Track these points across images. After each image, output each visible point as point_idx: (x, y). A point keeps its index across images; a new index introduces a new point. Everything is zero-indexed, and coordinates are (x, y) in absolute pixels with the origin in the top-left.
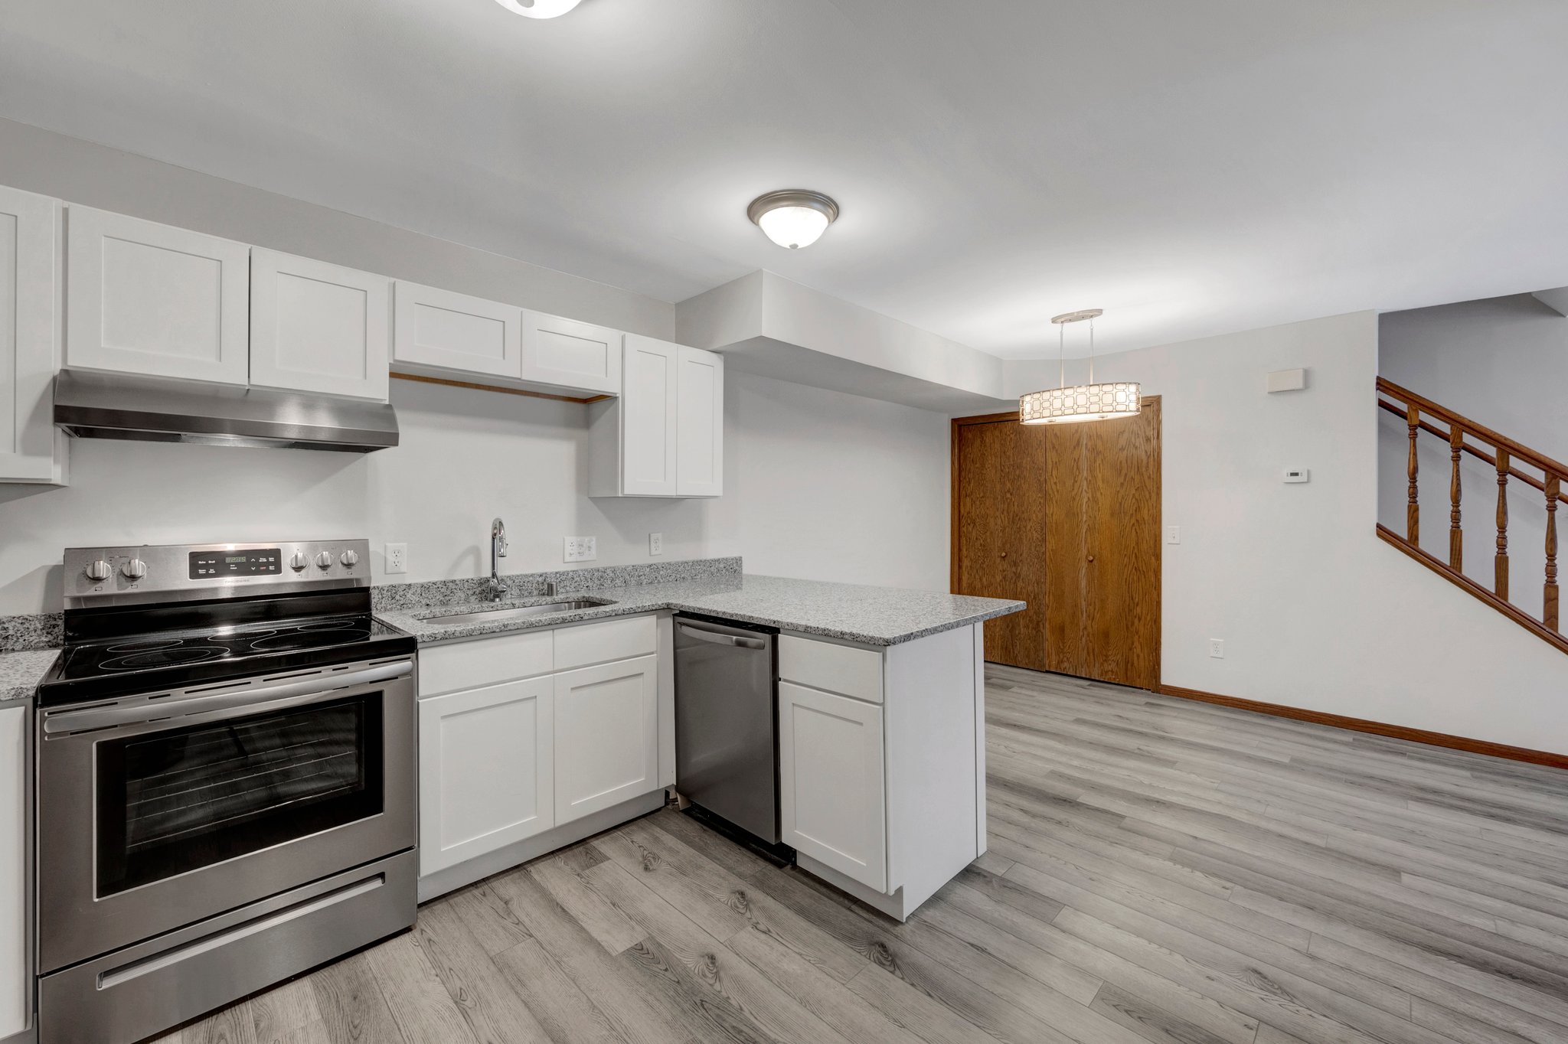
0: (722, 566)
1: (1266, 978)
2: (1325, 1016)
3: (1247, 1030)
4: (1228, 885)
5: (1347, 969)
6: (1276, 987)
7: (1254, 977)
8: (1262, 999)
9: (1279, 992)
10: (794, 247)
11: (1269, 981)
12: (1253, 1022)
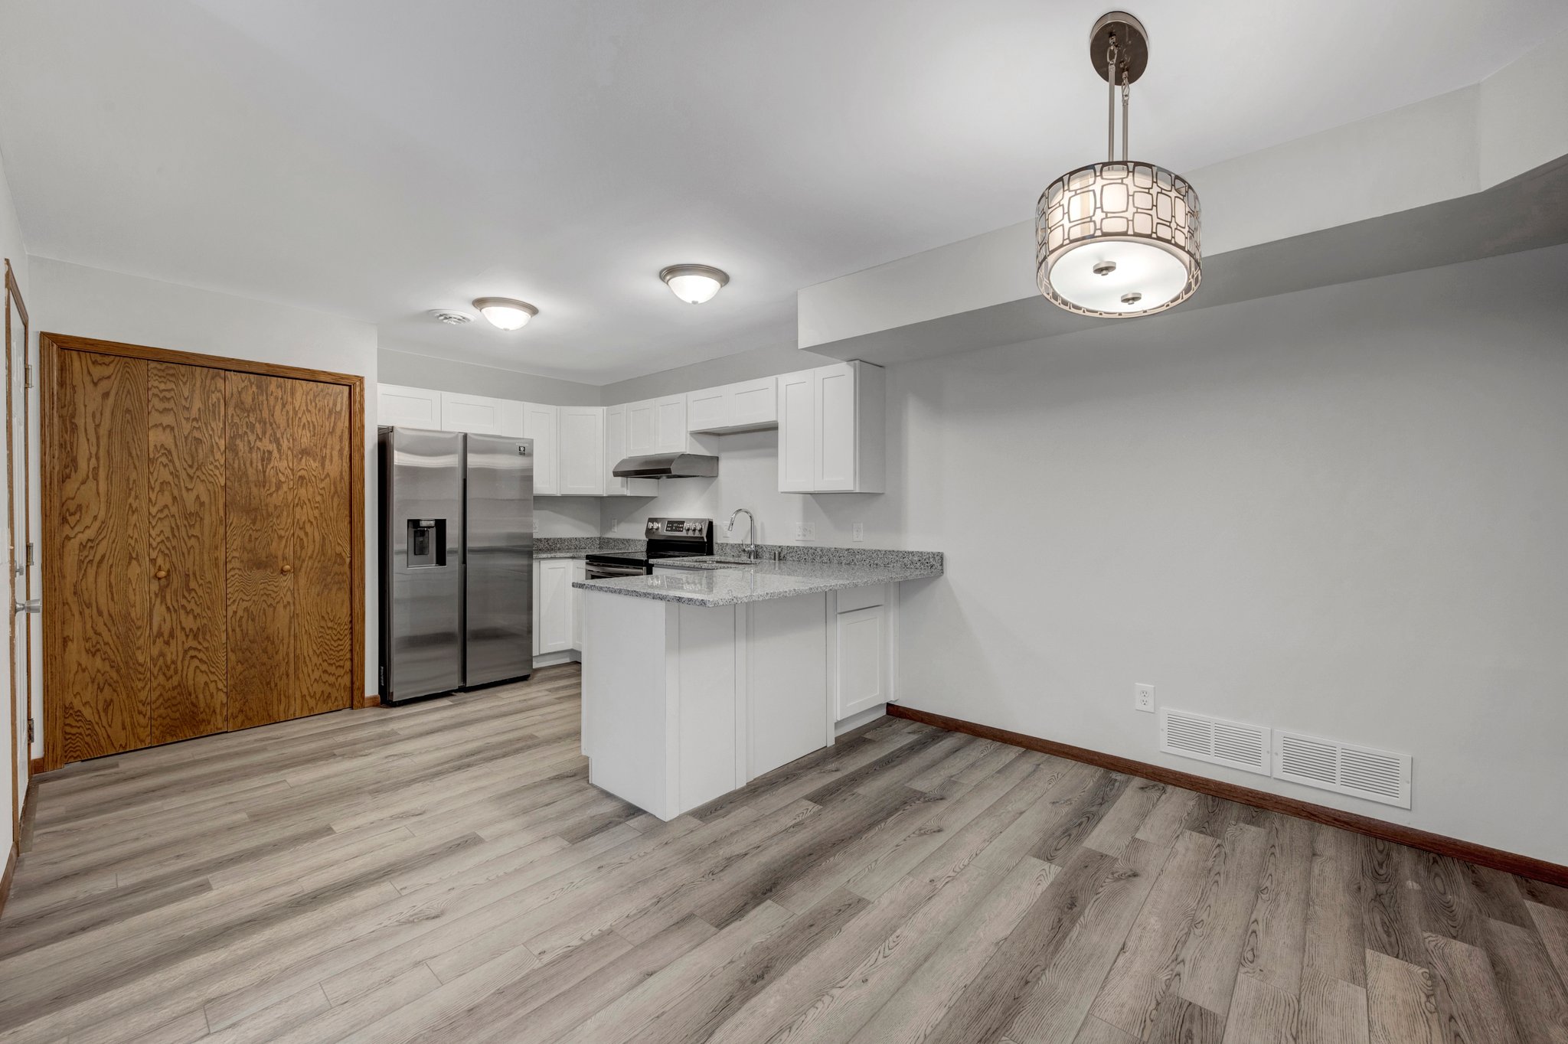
0: (916, 558)
1: (427, 919)
2: (373, 932)
3: (402, 887)
4: (546, 959)
5: (389, 981)
6: (415, 920)
7: (434, 913)
8: (414, 907)
9: (411, 919)
10: (695, 303)
11: (423, 919)
12: (404, 893)
